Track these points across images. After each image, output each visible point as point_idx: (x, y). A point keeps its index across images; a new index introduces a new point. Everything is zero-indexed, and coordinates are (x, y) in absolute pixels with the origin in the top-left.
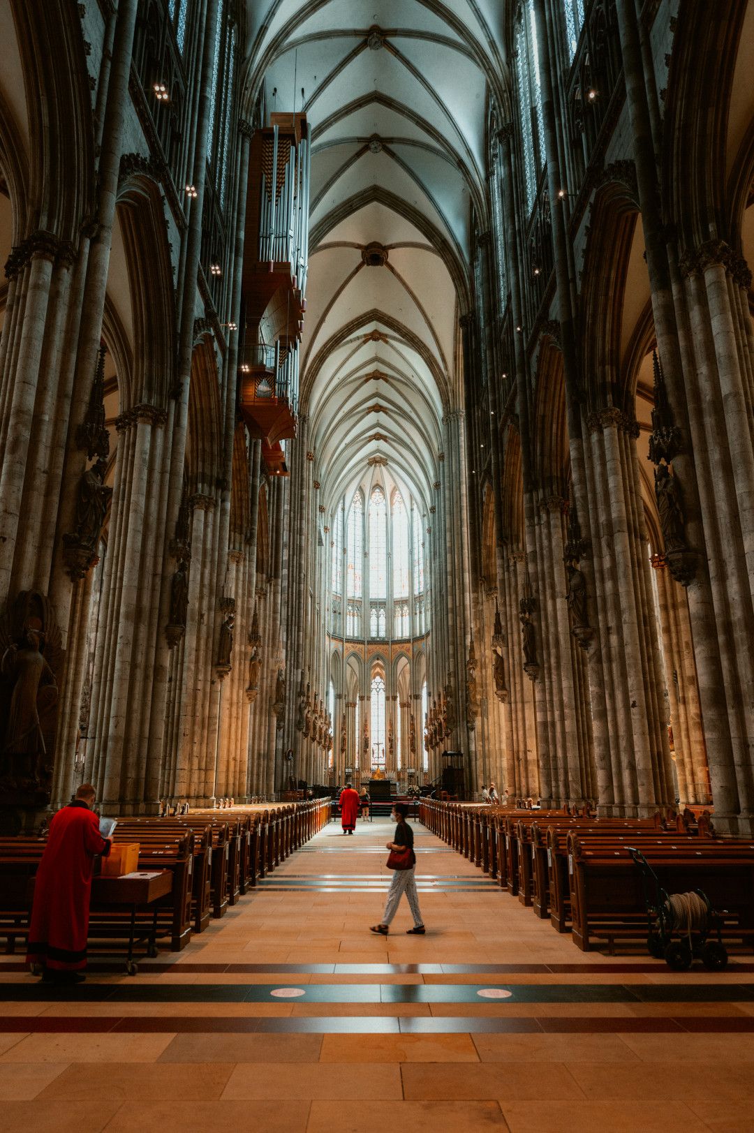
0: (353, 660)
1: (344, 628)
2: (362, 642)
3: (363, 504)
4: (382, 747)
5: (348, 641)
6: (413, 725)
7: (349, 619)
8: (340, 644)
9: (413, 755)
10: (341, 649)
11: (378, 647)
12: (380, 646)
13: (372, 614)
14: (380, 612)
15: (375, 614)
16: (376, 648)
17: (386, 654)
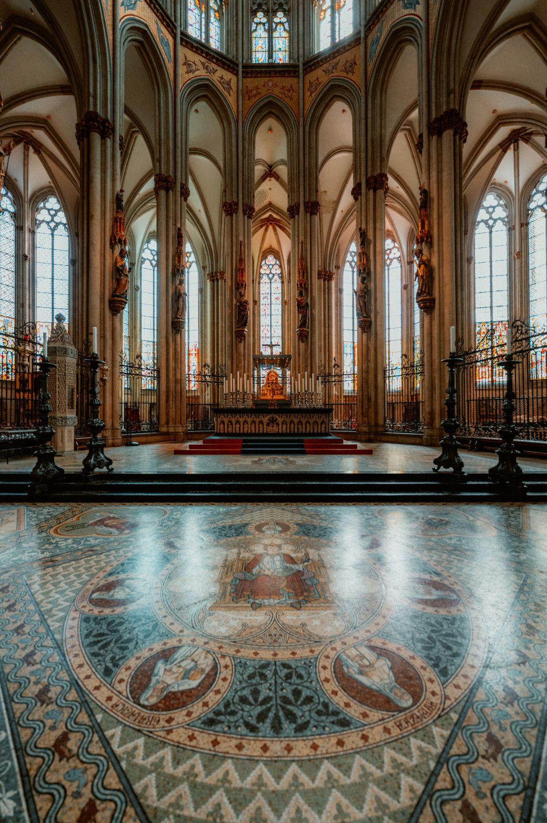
2: (230, 65)
5: (191, 42)
11: (270, 84)
12: (275, 79)
13: (257, 24)
14: (276, 20)
15: (264, 24)
16: (264, 86)
17: (291, 99)
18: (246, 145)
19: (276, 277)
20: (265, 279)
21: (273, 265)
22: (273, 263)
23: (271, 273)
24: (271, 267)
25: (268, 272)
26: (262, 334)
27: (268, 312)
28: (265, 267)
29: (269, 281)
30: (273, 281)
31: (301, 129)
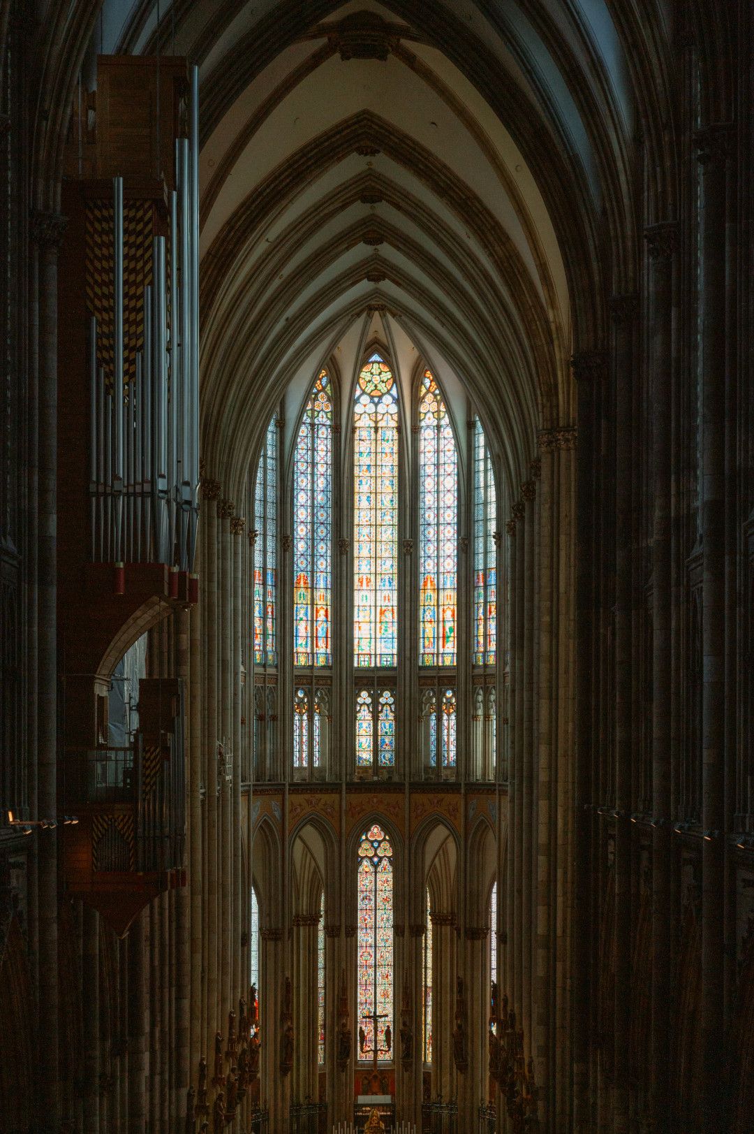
0: (309, 832)
1: (285, 751)
2: (334, 788)
3: (336, 400)
4: (387, 1022)
5: (297, 788)
6: (462, 1003)
7: (300, 722)
8: (275, 804)
9: (461, 1077)
10: (277, 814)
11: (375, 800)
12: (380, 795)
13: (361, 705)
14: (382, 700)
15: (368, 705)
16: (369, 802)
17: (397, 816)
18: (350, 864)
19: (385, 862)
20: (366, 866)
21: (380, 842)
22: (380, 839)
23: (376, 855)
24: (376, 845)
25: (371, 854)
26: (360, 961)
27: (370, 922)
28: (365, 845)
29: (372, 869)
30: (379, 869)
31: (406, 851)
